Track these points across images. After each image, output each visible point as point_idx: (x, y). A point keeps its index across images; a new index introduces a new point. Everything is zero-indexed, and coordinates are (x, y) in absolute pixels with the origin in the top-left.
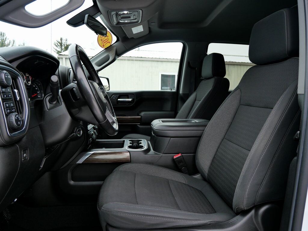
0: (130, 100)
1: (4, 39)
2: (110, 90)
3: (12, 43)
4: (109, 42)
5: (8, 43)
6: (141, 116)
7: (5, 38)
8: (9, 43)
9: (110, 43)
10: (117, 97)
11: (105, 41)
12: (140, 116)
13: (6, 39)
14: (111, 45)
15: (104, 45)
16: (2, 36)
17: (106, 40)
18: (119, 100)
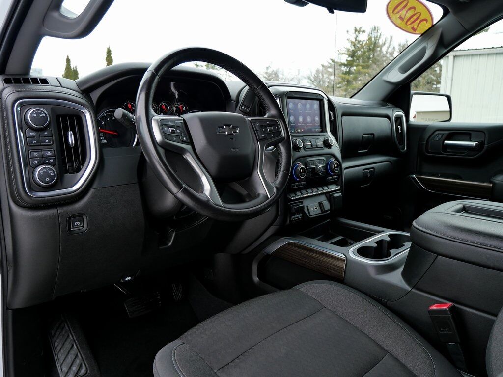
0: (474, 144)
1: (378, 37)
2: (452, 121)
3: (388, 41)
4: (426, 20)
5: (383, 42)
6: (494, 183)
7: (379, 34)
8: (385, 41)
9: (429, 20)
10: (443, 138)
11: (412, 20)
12: (490, 182)
13: (380, 36)
14: (433, 26)
15: (415, 27)
16: (376, 31)
17: (415, 17)
18: (446, 142)
